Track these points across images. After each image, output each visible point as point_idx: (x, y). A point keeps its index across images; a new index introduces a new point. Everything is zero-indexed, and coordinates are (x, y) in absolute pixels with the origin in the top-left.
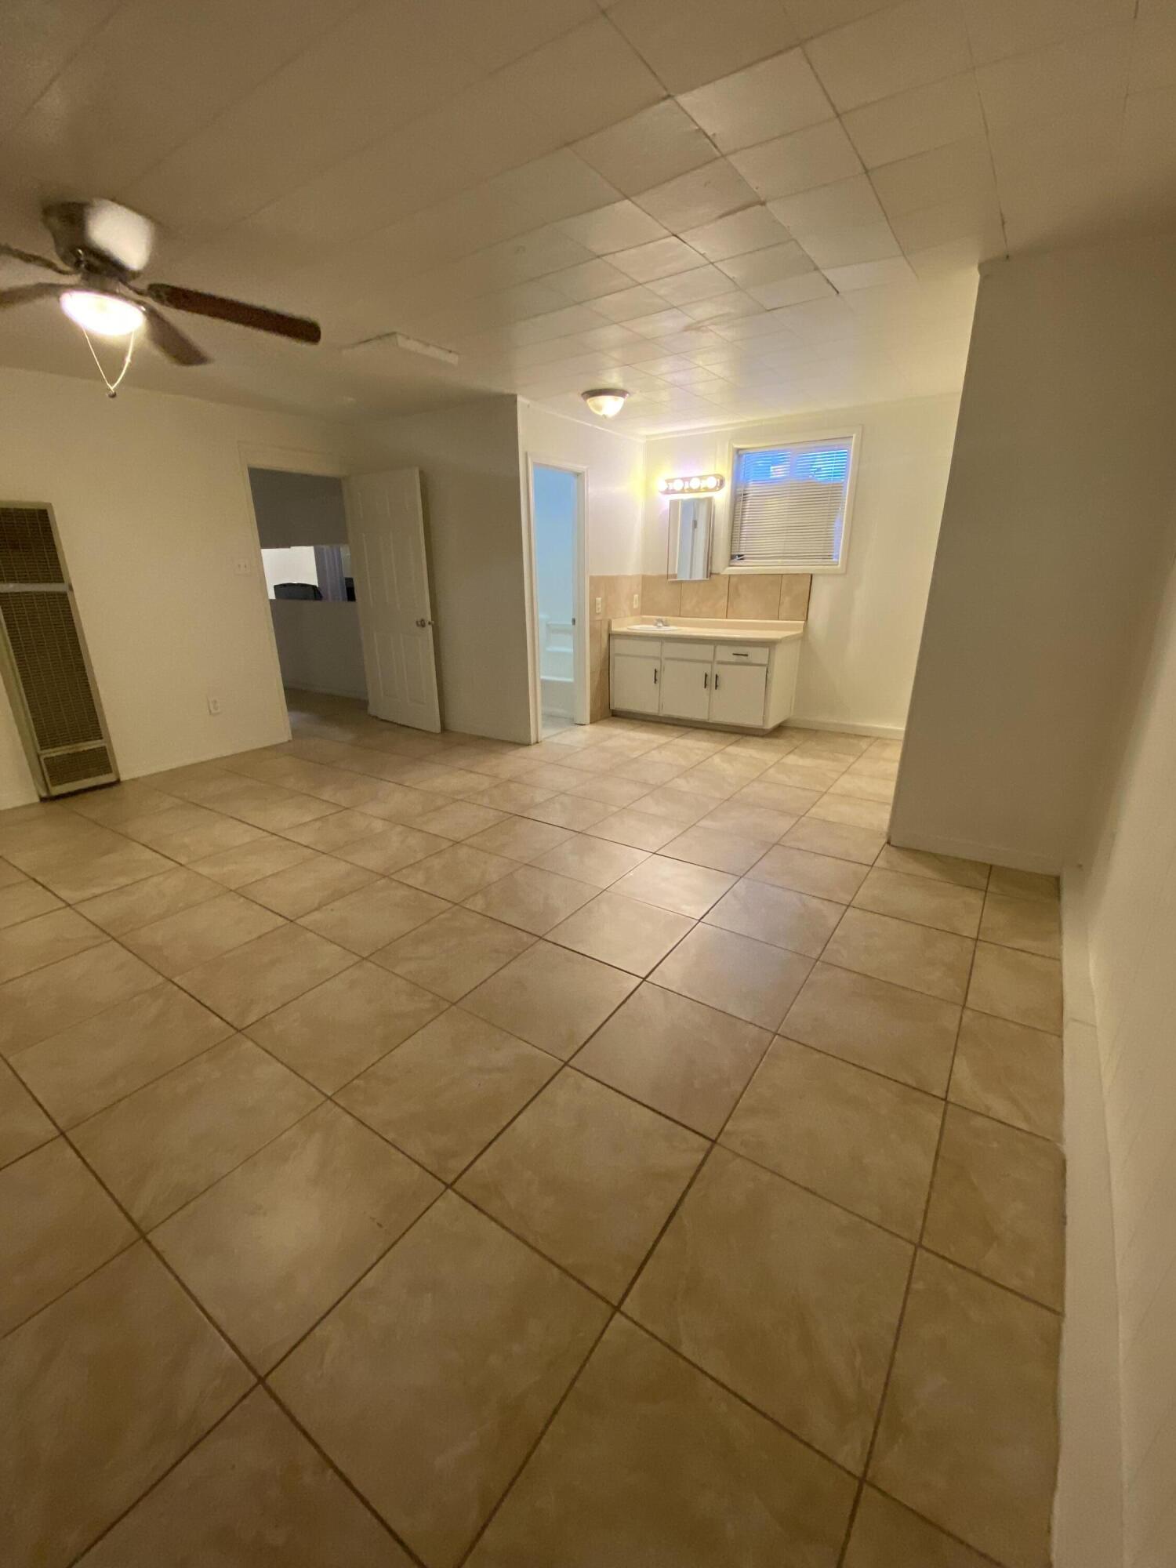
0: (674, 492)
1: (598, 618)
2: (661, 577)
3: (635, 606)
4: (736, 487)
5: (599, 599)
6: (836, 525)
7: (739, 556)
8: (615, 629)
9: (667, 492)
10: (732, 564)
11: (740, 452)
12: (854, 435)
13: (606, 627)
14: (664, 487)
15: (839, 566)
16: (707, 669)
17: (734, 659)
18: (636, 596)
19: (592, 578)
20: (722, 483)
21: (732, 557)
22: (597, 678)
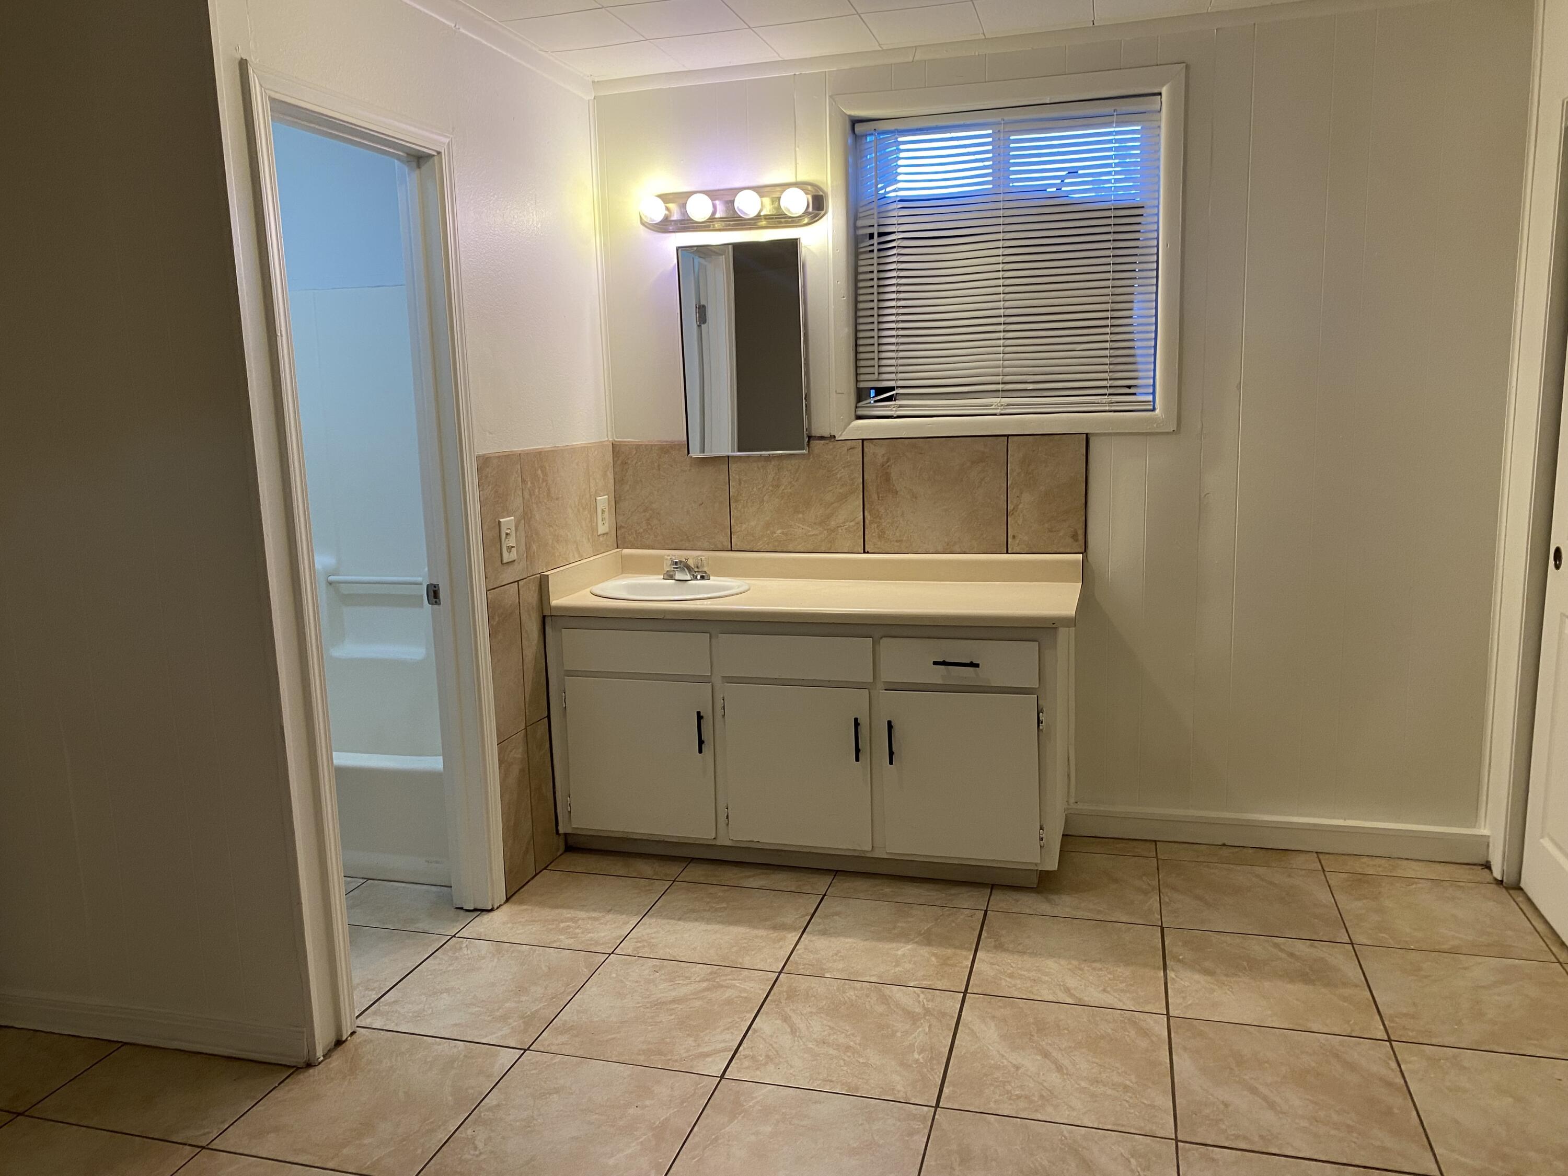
0: (687, 225)
1: (509, 575)
2: (666, 449)
3: (602, 529)
4: (856, 219)
5: (508, 521)
6: (1138, 309)
7: (880, 391)
8: (559, 600)
9: (665, 226)
10: (861, 412)
11: (859, 128)
12: (1164, 91)
13: (530, 596)
14: (657, 213)
15: (1157, 411)
16: (857, 703)
17: (938, 675)
18: (603, 501)
19: (484, 462)
20: (818, 204)
21: (861, 395)
22: (517, 753)
